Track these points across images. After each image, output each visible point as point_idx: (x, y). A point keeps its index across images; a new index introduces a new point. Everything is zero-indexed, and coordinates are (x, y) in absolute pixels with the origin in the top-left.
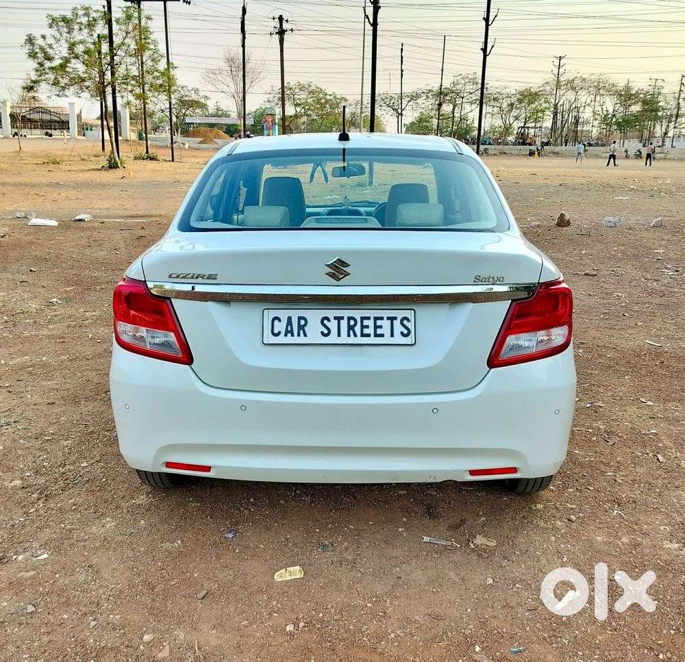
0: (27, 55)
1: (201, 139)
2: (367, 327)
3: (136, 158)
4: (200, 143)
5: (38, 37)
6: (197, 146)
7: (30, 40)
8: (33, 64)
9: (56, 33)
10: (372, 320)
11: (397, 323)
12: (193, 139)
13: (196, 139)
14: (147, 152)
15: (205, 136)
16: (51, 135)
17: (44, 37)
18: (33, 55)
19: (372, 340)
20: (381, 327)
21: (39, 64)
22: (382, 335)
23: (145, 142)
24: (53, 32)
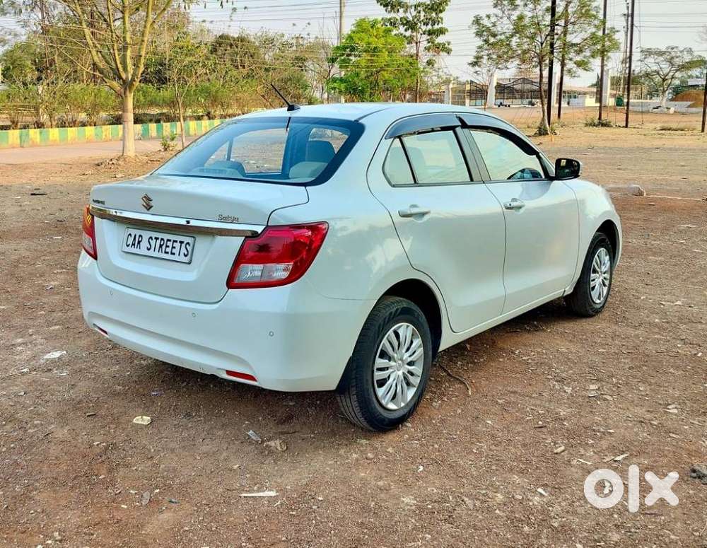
0: (475, 35)
1: (689, 103)
2: (168, 247)
3: (586, 125)
4: (689, 106)
5: (484, 16)
6: (684, 110)
7: (477, 21)
8: (479, 42)
9: (500, 14)
10: (171, 243)
11: (183, 245)
12: (681, 103)
13: (685, 103)
14: (600, 118)
15: (696, 99)
16: (533, 105)
17: (488, 16)
18: (479, 34)
19: (169, 256)
20: (175, 248)
21: (485, 41)
22: (174, 254)
23: (626, 108)
24: (497, 11)
